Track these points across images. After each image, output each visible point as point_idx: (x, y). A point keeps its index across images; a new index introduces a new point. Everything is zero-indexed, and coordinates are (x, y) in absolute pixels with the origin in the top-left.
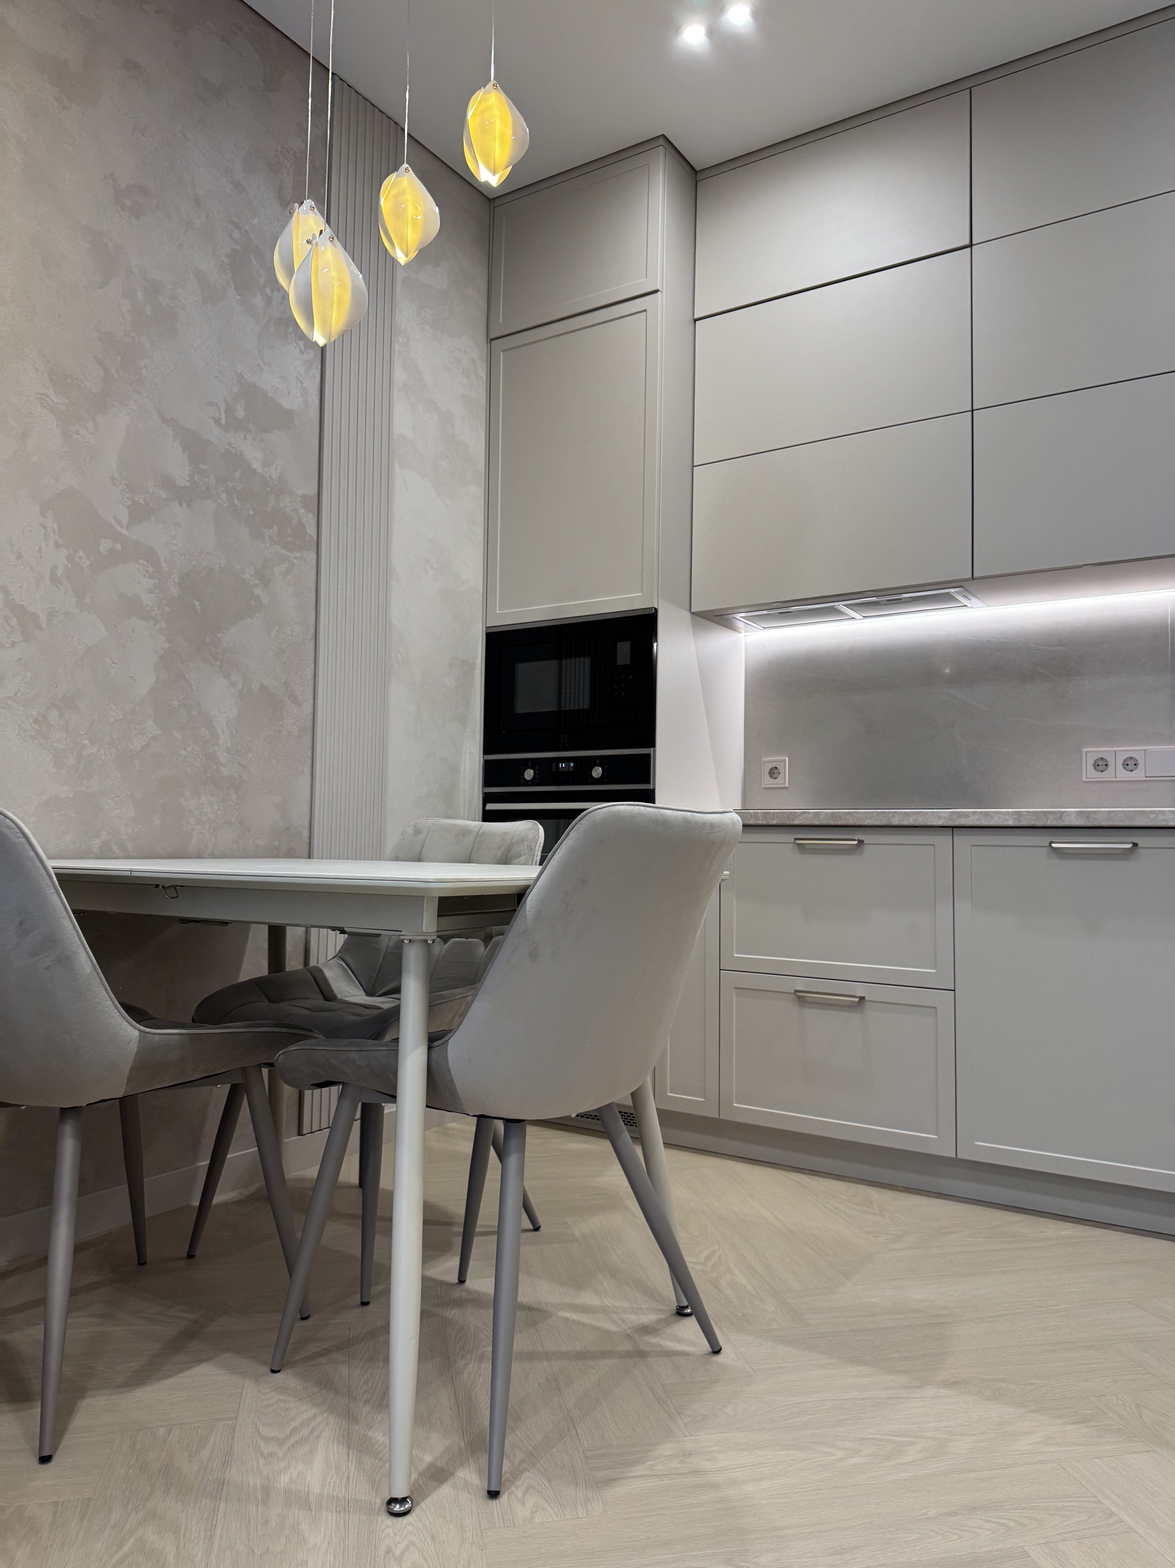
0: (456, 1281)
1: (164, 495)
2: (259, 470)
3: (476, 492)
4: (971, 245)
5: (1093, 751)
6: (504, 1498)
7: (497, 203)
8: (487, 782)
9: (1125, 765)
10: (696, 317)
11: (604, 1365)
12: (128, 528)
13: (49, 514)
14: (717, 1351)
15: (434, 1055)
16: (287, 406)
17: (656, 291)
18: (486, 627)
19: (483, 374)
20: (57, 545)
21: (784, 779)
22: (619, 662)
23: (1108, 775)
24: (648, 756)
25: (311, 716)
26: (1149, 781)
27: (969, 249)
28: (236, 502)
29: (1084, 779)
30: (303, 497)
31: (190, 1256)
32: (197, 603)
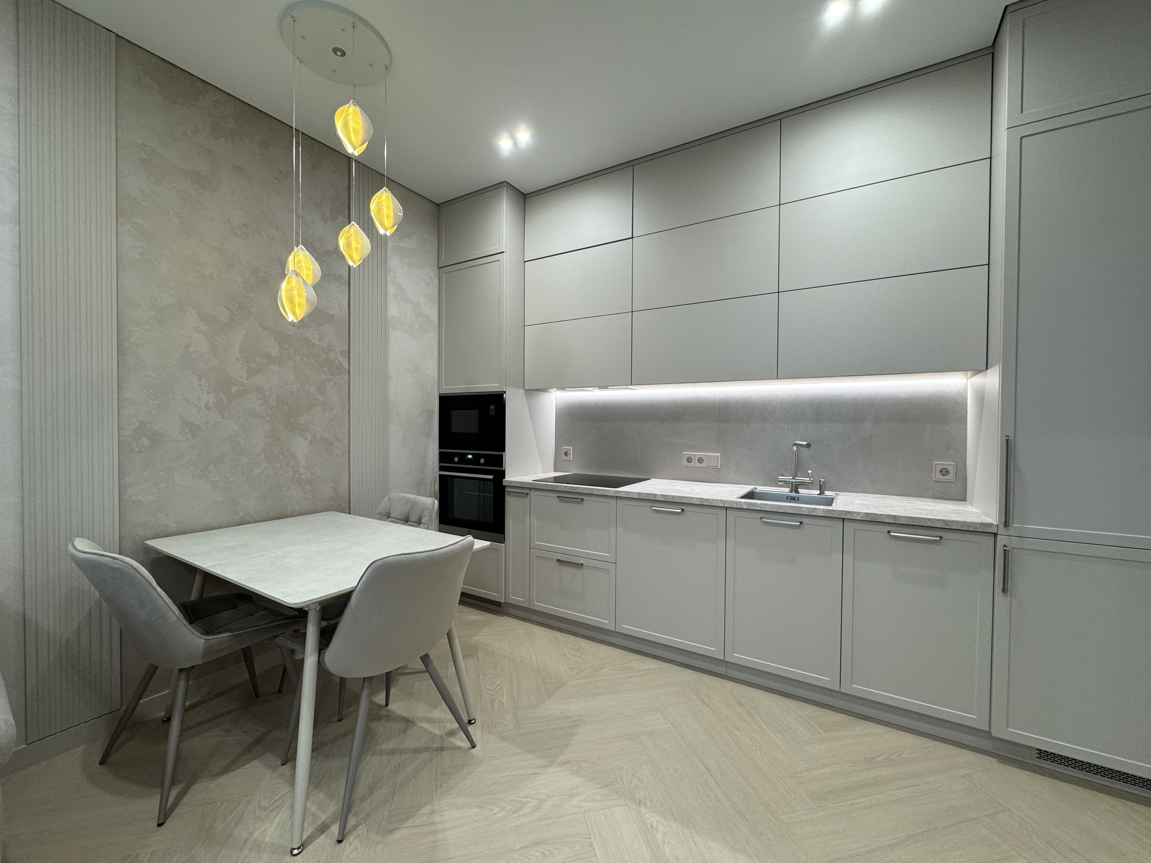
0: (385, 704)
1: (266, 362)
2: (317, 343)
3: (433, 336)
4: (632, 238)
5: (687, 453)
6: (343, 844)
7: (441, 206)
8: (441, 461)
9: (699, 460)
10: (525, 260)
11: (425, 755)
12: (246, 379)
13: (203, 380)
14: (474, 746)
15: (321, 657)
16: (330, 312)
17: (503, 252)
18: (440, 394)
19: (436, 282)
20: (208, 393)
21: (571, 456)
22: (491, 414)
23: (692, 464)
24: (502, 456)
25: (348, 446)
26: (707, 468)
27: (632, 239)
28: (305, 359)
29: (683, 465)
30: (340, 351)
31: (280, 691)
32: (286, 407)
